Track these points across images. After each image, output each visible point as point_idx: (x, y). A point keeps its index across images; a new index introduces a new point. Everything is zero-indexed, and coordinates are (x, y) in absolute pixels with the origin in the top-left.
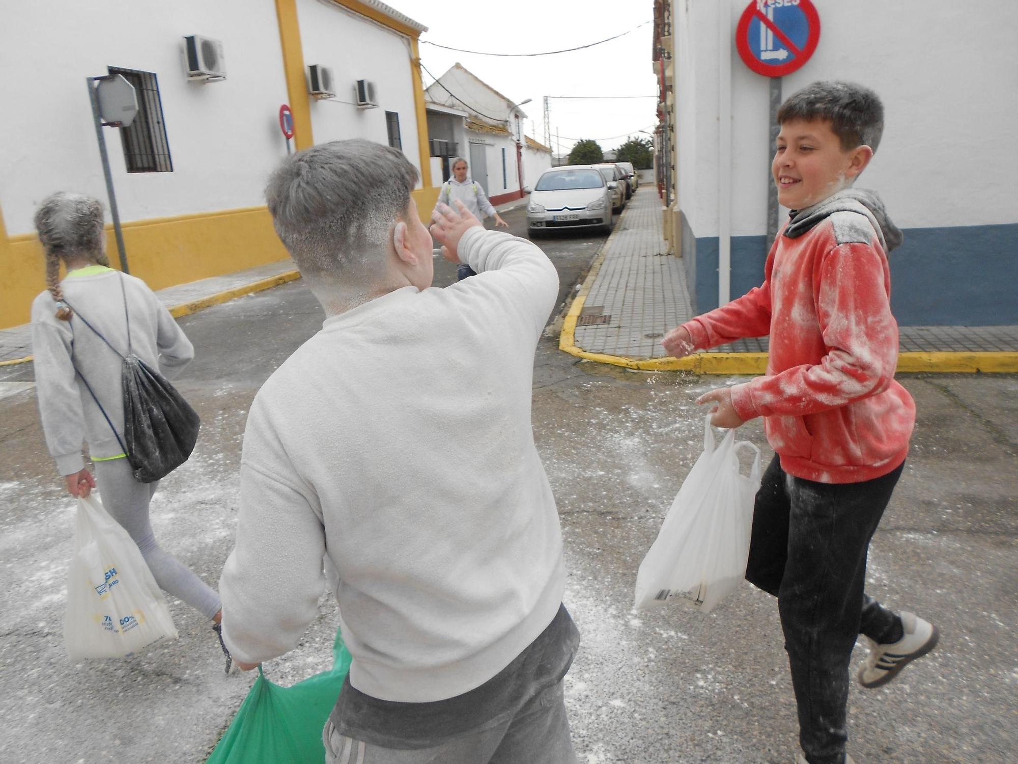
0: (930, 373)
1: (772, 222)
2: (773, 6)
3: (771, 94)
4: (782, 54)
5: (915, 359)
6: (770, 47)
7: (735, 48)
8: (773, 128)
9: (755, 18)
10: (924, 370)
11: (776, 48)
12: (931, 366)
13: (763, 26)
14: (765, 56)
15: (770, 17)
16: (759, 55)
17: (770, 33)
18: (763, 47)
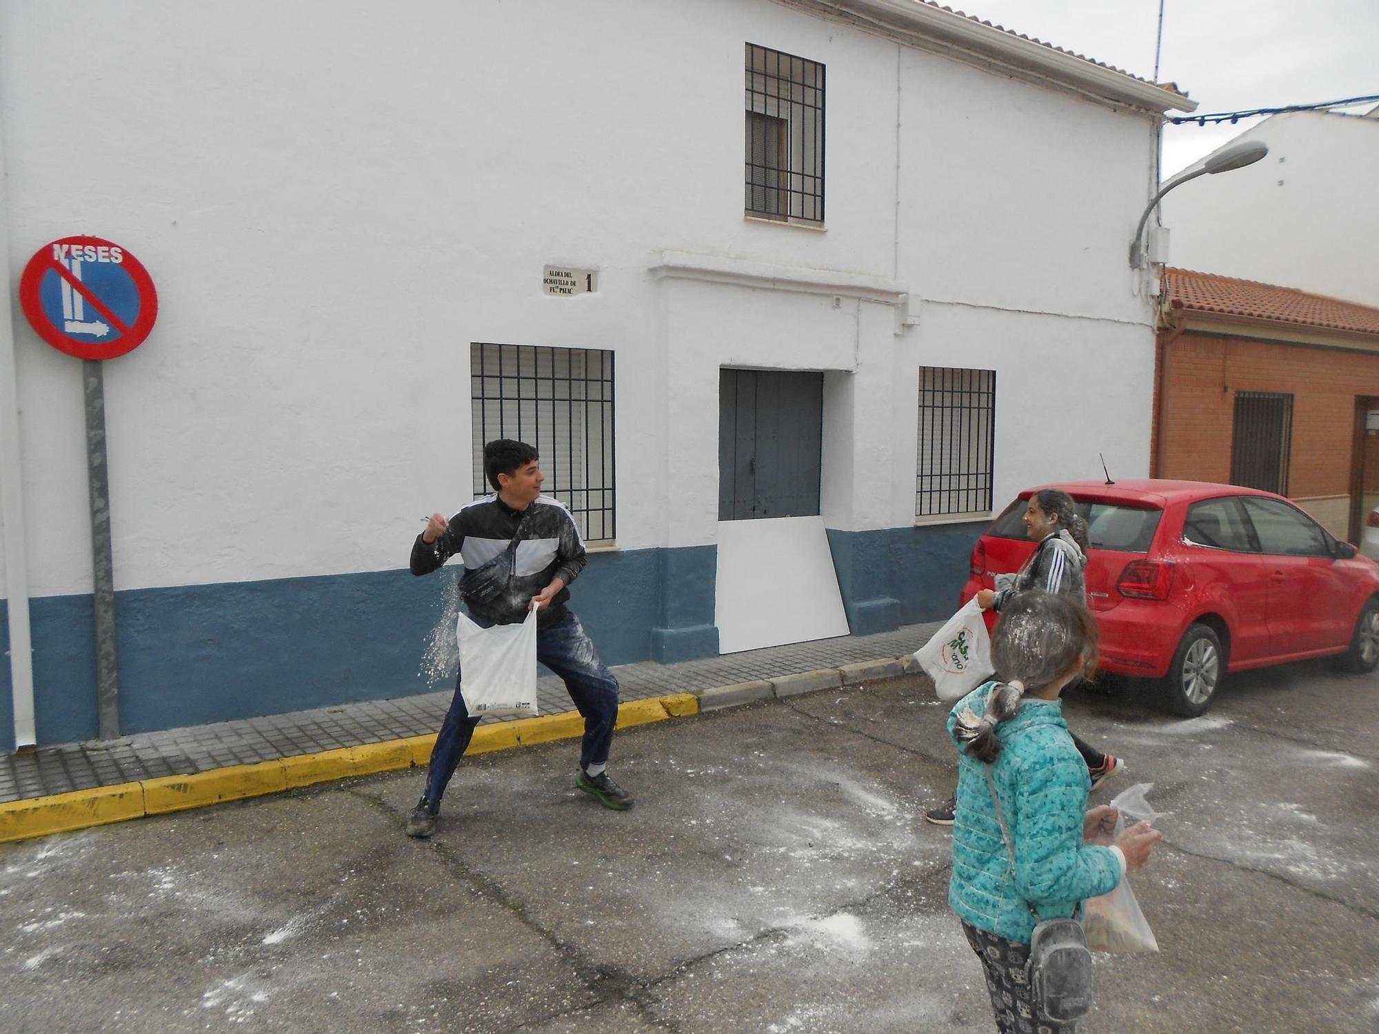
0: (355, 778)
1: (101, 574)
2: (82, 259)
3: (86, 385)
4: (100, 329)
5: (334, 761)
6: (80, 315)
7: (20, 309)
8: (93, 433)
9: (50, 272)
10: (347, 775)
11: (88, 319)
12: (355, 767)
13: (65, 286)
14: (70, 328)
15: (77, 273)
16: (63, 326)
17: (78, 298)
18: (67, 314)
